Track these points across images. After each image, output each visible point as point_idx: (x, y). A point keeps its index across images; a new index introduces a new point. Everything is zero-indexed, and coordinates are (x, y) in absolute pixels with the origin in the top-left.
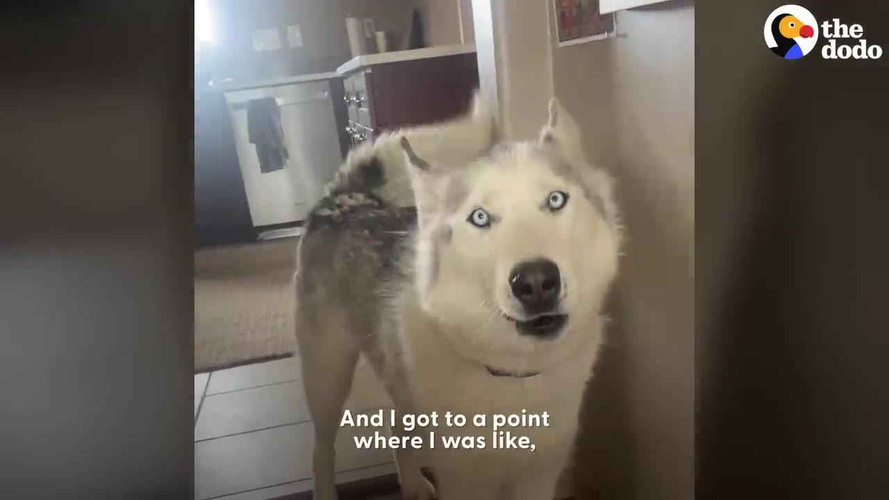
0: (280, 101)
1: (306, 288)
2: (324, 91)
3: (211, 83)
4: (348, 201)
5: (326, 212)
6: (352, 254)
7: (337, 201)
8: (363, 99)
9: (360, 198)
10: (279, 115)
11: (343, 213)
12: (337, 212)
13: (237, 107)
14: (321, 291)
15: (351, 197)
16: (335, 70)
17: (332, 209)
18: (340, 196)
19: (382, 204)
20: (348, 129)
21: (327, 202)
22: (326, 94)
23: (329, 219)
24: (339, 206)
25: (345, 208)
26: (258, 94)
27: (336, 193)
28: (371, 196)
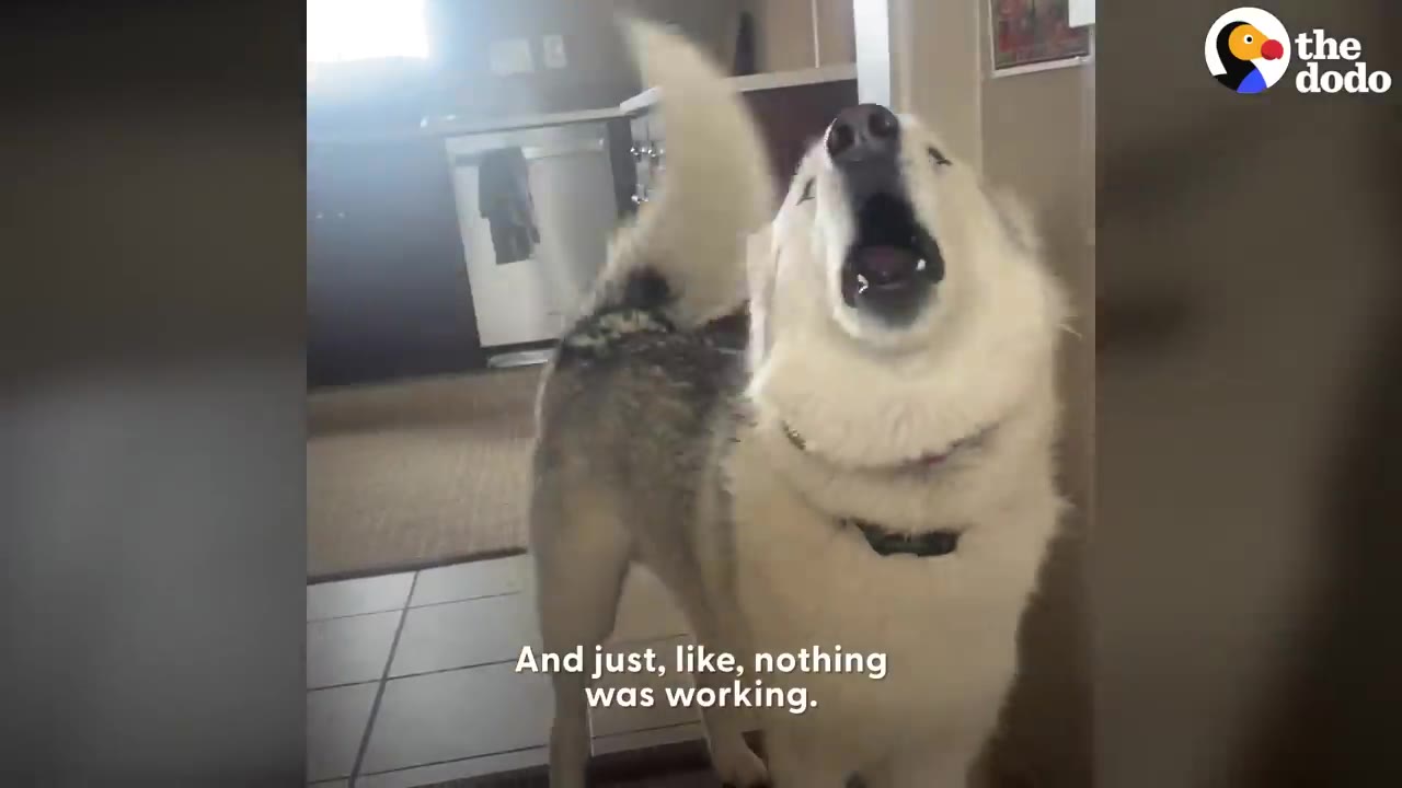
0: (529, 153)
1: (549, 459)
2: (599, 137)
3: (424, 123)
4: (622, 324)
5: (583, 341)
6: (635, 404)
7: (603, 323)
8: (662, 151)
9: (643, 319)
10: (526, 174)
11: (612, 344)
12: (601, 341)
13: (463, 161)
14: (576, 463)
15: (627, 318)
16: (618, 105)
17: (593, 336)
18: (611, 317)
19: (671, 328)
20: (635, 198)
21: (586, 326)
22: (601, 142)
23: (588, 353)
24: (605, 331)
25: (616, 335)
26: (495, 142)
27: (604, 310)
28: (659, 319)
